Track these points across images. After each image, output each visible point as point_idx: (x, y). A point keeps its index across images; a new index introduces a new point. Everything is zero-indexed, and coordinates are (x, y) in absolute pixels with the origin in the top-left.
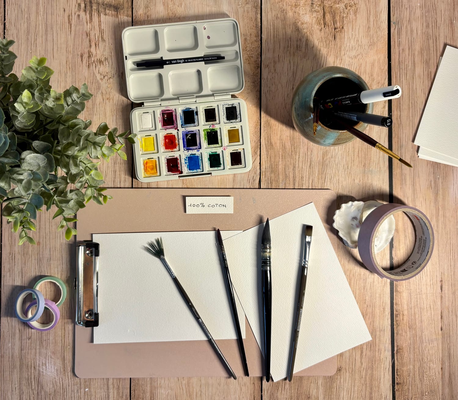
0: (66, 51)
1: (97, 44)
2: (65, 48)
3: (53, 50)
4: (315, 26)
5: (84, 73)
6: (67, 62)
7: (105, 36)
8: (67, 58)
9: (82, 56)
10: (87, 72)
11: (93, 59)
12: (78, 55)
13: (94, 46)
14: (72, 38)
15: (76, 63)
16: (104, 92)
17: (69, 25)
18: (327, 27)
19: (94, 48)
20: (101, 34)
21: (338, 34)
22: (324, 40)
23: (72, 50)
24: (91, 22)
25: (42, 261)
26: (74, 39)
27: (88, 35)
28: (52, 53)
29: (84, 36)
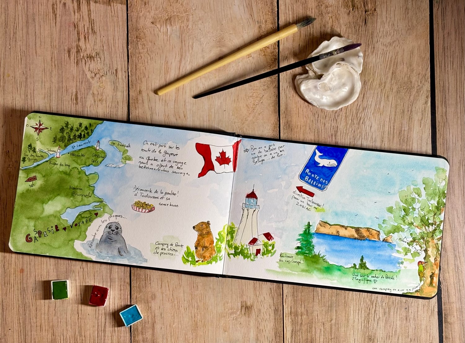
0: (51, 45)
1: (87, 36)
2: (49, 43)
3: (35, 45)
4: (342, 9)
5: (72, 71)
6: (52, 58)
7: (95, 27)
8: (53, 53)
9: (69, 51)
10: (76, 70)
11: (82, 55)
12: (65, 50)
13: (83, 39)
14: (58, 30)
15: (63, 59)
16: (96, 92)
17: (54, 15)
18: (356, 10)
19: (84, 42)
20: (92, 25)
21: (369, 17)
22: (352, 26)
23: (57, 44)
24: (80, 11)
25: (26, 291)
26: (60, 32)
27: (76, 26)
28: (34, 48)
29: (72, 28)
